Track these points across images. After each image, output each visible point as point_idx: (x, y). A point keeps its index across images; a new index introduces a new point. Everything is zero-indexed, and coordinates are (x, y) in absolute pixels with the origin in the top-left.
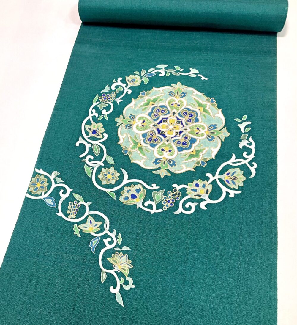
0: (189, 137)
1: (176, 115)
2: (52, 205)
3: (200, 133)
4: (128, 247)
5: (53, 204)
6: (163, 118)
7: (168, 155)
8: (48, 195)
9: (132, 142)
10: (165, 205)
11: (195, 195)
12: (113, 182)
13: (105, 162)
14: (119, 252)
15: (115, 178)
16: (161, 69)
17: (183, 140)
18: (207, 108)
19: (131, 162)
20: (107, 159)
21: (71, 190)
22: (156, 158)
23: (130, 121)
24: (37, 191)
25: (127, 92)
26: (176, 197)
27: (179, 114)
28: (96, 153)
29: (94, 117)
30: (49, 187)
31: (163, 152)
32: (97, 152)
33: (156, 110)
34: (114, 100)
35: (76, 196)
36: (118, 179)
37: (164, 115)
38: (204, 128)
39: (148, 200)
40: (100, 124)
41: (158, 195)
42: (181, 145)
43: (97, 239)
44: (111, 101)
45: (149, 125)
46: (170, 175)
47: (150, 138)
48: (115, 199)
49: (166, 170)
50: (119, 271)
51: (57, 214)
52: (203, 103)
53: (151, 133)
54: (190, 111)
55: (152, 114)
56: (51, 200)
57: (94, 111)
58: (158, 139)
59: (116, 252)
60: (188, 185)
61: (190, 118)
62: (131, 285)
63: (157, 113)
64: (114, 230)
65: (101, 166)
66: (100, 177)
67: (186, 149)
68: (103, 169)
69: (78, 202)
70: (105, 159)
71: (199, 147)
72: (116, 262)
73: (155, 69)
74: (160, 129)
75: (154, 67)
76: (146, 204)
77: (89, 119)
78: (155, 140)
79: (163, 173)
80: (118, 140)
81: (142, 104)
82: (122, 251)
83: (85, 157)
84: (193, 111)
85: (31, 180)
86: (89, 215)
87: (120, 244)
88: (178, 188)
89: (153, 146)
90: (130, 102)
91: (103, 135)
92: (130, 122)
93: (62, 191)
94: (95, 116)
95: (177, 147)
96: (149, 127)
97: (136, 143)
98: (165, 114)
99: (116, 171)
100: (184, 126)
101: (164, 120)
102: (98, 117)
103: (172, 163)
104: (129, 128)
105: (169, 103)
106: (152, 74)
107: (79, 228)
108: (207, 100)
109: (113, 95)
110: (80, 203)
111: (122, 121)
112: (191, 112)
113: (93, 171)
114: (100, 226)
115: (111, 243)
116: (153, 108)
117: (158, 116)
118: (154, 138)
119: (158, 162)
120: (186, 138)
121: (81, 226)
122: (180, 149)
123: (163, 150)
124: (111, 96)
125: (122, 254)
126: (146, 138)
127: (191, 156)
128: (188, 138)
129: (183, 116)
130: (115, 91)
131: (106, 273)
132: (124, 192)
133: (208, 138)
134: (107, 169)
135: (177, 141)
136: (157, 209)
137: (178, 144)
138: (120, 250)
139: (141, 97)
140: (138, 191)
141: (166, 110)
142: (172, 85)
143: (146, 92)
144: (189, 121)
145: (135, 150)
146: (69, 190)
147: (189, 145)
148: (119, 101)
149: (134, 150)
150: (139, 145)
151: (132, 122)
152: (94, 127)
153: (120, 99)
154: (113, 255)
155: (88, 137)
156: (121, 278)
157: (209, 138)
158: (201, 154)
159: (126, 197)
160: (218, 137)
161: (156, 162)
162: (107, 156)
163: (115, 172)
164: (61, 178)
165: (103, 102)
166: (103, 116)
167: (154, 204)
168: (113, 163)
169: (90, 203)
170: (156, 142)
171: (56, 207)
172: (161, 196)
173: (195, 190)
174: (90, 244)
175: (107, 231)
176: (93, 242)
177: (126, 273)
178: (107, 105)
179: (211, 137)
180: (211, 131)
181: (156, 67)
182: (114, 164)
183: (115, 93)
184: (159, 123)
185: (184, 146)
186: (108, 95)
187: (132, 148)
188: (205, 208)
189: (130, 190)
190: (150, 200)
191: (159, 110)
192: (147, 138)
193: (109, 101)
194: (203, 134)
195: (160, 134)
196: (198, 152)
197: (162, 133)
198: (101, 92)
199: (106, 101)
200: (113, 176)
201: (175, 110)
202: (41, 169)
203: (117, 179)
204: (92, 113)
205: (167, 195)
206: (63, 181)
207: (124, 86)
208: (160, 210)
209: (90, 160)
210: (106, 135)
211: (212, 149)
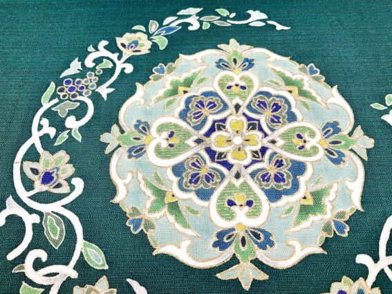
0: (286, 160)
1: (243, 109)
3: (308, 146)
6: (215, 122)
7: (249, 215)
9: (149, 193)
13: (82, 265)
16: (189, 16)
17: (273, 171)
18: (306, 88)
19: (154, 253)
20: (87, 254)
22: (219, 230)
23: (137, 137)
25: (123, 69)
27: (249, 107)
28: (54, 241)
29: (45, 139)
31: (233, 208)
32: (55, 236)
33: (196, 103)
34: (93, 91)
37: (217, 113)
38: (313, 135)
40: (62, 153)
42: (272, 184)
44: (88, 92)
45: (186, 142)
46: (266, 277)
47: (193, 176)
49: (251, 262)
52: (294, 78)
53: (194, 161)
54: (271, 99)
55: (189, 115)
57: (45, 122)
58: (213, 176)
61: (274, 114)
63: (200, 110)
65: (69, 278)
67: (287, 193)
68: (77, 291)
70: (81, 253)
71: (317, 183)
73: (176, 18)
74: (214, 148)
75: (174, 15)
77: (33, 145)
78: (208, 180)
79: (246, 274)
80: (113, 190)
81: (161, 92)
83: (21, 259)
84: (278, 96)
89: (205, 195)
90: (133, 91)
91: (70, 184)
92: (138, 139)
94: (47, 135)
95: (262, 189)
96: (188, 147)
97: (160, 194)
98: (217, 111)
99: (115, 291)
100: (266, 135)
101: (219, 125)
102: (56, 137)
103: (262, 238)
104: (137, 157)
105: (221, 85)
106: (172, 29)
108: (301, 69)
109: (91, 79)
111: (118, 139)
112: (274, 100)
116: (188, 101)
117: (202, 118)
118: (203, 172)
119: (225, 240)
120: (279, 164)
122: (274, 195)
123: (231, 203)
124: (86, 82)
126: (183, 175)
127: (305, 211)
128: (284, 162)
129: (259, 109)
130: (93, 69)
133: (329, 158)
134: (88, 286)
135: (261, 174)
137: (265, 183)
139: (157, 79)
141: (217, 100)
142: (219, 46)
143: (165, 65)
144: (276, 120)
145: (161, 213)
147: (290, 181)
148: (104, 91)
149: (157, 215)
150: (168, 199)
151: (144, 139)
152: (47, 163)
153: (108, 87)
155: (32, 194)
157: (332, 157)
158: (327, 201)
160: (351, 150)
161: (220, 244)
162: (85, 246)
165: (67, 98)
166: (68, 131)
168: (103, 265)
170: (210, 185)
178: (79, 104)
179: (335, 153)
180: (332, 139)
181: (178, 14)
182: (106, 267)
183: (96, 75)
184: (208, 134)
185: (280, 184)
186: (77, 80)
187: (153, 209)
191: (201, 103)
192: (187, 176)
193: (81, 94)
194: (315, 150)
195: (216, 160)
196: (317, 196)
197: (219, 158)
198: (61, 76)
199: (74, 96)
201: (237, 100)
204: (40, 127)
207: (114, 56)
209: (38, 265)
210: (79, 183)
211: (350, 185)
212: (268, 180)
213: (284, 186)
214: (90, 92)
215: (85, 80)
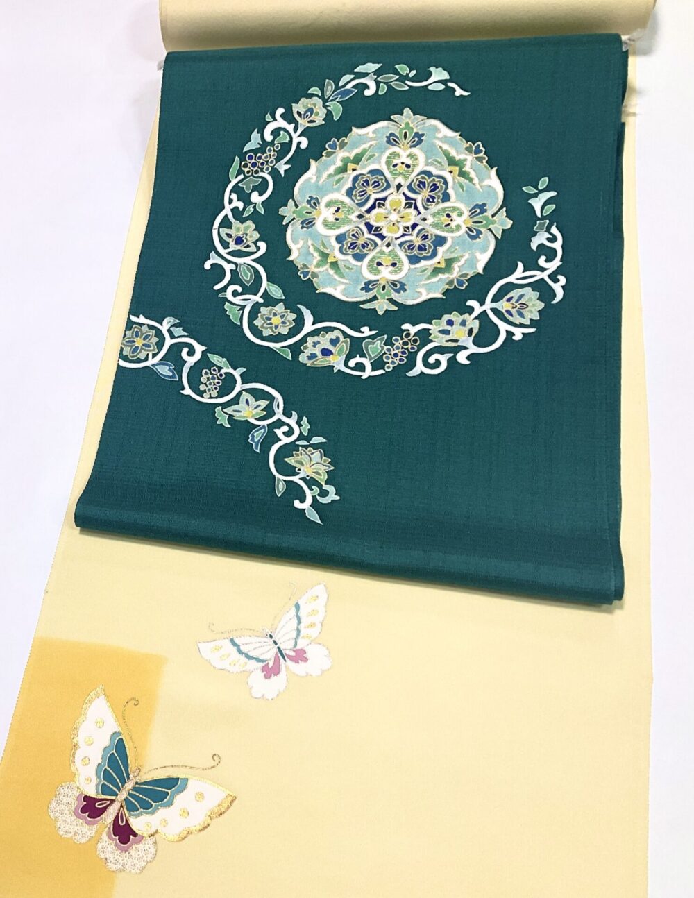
0: (432, 235)
1: (404, 189)
2: (170, 377)
3: (453, 225)
4: (322, 438)
5: (171, 374)
6: (376, 200)
7: (391, 272)
8: (160, 359)
9: (316, 254)
10: (388, 363)
11: (447, 341)
12: (285, 331)
13: (266, 295)
14: (306, 447)
15: (288, 324)
16: (368, 74)
17: (418, 242)
18: (467, 168)
19: (317, 292)
20: (270, 290)
21: (204, 348)
22: (367, 280)
23: (309, 211)
24: (138, 354)
25: (299, 143)
26: (409, 346)
27: (409, 187)
28: (245, 280)
29: (235, 211)
30: (160, 345)
31: (380, 267)
32: (247, 277)
33: (362, 182)
34: (272, 167)
35: (215, 359)
36: (294, 324)
37: (380, 192)
38: (460, 214)
39: (355, 357)
40: (249, 223)
41: (375, 346)
42: (416, 252)
43: (263, 430)
44: (268, 169)
45: (349, 216)
46: (396, 308)
47: (352, 244)
48: (290, 359)
49: (387, 300)
50: (308, 476)
51: (181, 391)
52: (457, 158)
53: (355, 232)
54: (432, 178)
55: (354, 193)
56: (168, 368)
57: (234, 196)
58: (368, 245)
59: (300, 448)
60: (431, 324)
61: (430, 194)
62: (332, 497)
63: (365, 189)
64: (293, 412)
65: (257, 302)
66: (258, 322)
67: (426, 258)
68: (263, 309)
69: (220, 369)
70: (266, 289)
71: (451, 253)
72: (302, 464)
73: (352, 76)
74: (372, 223)
75: (352, 72)
76: (352, 363)
77: (226, 216)
78: (363, 246)
79: (382, 306)
80: (289, 252)
81: (332, 170)
82: (311, 445)
83: (225, 289)
84: (439, 177)
85: (125, 335)
86: (243, 390)
87: (306, 434)
88: (413, 330)
89: (359, 258)
90: (307, 168)
91: (256, 246)
92: (310, 213)
93: (185, 350)
94: (237, 208)
95: (407, 255)
96: (350, 221)
97: (324, 256)
98: (380, 190)
99: (289, 311)
100: (419, 213)
101: (380, 203)
102: (244, 208)
103: (399, 286)
104: (308, 228)
105: (388, 163)
106: (349, 91)
107: (227, 414)
108: (467, 149)
109: (271, 154)
110: (222, 371)
111: (294, 212)
112: (434, 180)
113: (243, 312)
114: (265, 408)
115: (289, 433)
116: (356, 179)
117: (366, 196)
118: (360, 242)
119: (370, 287)
120: (425, 237)
121: (229, 410)
122: (414, 260)
123: (379, 264)
124: (266, 157)
125: (312, 450)
126: (344, 243)
127: (436, 271)
128: (429, 237)
129: (418, 189)
130: (272, 143)
131: (285, 481)
132: (306, 348)
133: (469, 235)
134: (270, 307)
135: (408, 244)
136: (373, 370)
137: (410, 251)
138: (307, 444)
139: (329, 155)
140: (334, 342)
141: (382, 179)
142: (392, 117)
143: (338, 141)
144: (431, 200)
145: (324, 268)
146: (199, 349)
147: (431, 250)
148: (283, 167)
149: (321, 269)
150: (330, 259)
151: (315, 213)
152: (238, 230)
153: (285, 164)
154: (294, 453)
155: (228, 250)
156: (313, 487)
157: (471, 233)
158: (456, 266)
159: (311, 354)
160: (489, 229)
161: (366, 288)
162: (268, 285)
163: (287, 312)
164: (181, 328)
165: (250, 174)
166: (253, 205)
167: (367, 362)
168: (281, 296)
169: (242, 370)
170: (365, 251)
171: (177, 379)
172: (381, 346)
173: (446, 332)
174: (250, 438)
175: (279, 415)
176: (255, 434)
178: (260, 180)
179: (474, 231)
180: (476, 219)
181: (355, 71)
182: (283, 298)
183: (274, 151)
184: (369, 211)
185: (421, 252)
186: (259, 155)
187: (318, 266)
188: (468, 362)
189: (319, 342)
190: (358, 356)
191: (367, 181)
192: (347, 244)
193: (262, 171)
194: (458, 227)
195: (372, 232)
196: (449, 262)
197: (375, 231)
198: (244, 150)
199: (256, 172)
200: (283, 320)
201: (400, 180)
202: (141, 316)
203: (291, 324)
204: (231, 201)
205: (392, 345)
206: (187, 332)
207: (290, 128)
208: (381, 372)
209: (235, 294)
210: (263, 246)
211: (478, 255)
212: (412, 249)
213: (424, 254)
214: (270, 169)
215: (265, 155)
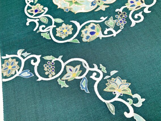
2: (30, 76)
8: (22, 70)
9: (67, 3)
10: (120, 26)
11: (136, 8)
12: (71, 33)
13: (56, 24)
19: (75, 14)
21: (40, 56)
22: (91, 2)
24: (11, 73)
26: (124, 16)
29: (31, 3)
32: (45, 21)
35: (47, 58)
36: (73, 29)
39: (105, 30)
41: (110, 22)
43: (85, 80)
46: (109, 6)
48: (79, 43)
49: (103, 5)
50: (121, 94)
51: (37, 80)
56: (27, 72)
59: (108, 80)
60: (126, 5)
62: (141, 100)
64: (94, 64)
65: (54, 28)
66: (58, 35)
68: (57, 29)
69: (51, 61)
70: (55, 22)
72: (114, 89)
76: (106, 32)
77: (28, 6)
79: (103, 8)
80: (57, 6)
82: (112, 77)
83: (38, 29)
85: (2, 67)
86: (66, 65)
87: (106, 72)
88: (121, 10)
91: (43, 10)
97: (71, 2)
99: (68, 25)
113: (50, 34)
115: (98, 75)
119: (94, 3)
121: (64, 78)
125: (114, 79)
131: (111, 103)
132: (83, 35)
134: (60, 27)
136: (116, 31)
138: (110, 77)
140: (93, 28)
146: (38, 57)
149: (72, 6)
150: (74, 2)
152: (34, 8)
154: (106, 84)
155: (33, 15)
156: (128, 99)
159: (87, 37)
161: (93, 5)
162: (55, 20)
167: (111, 29)
168: (62, 21)
169: (61, 57)
172: (113, 21)
173: (134, 6)
174: (81, 87)
175: (88, 69)
176: (82, 84)
177: (129, 92)
187: (70, 6)
188: (150, 12)
189: (87, 31)
190: (106, 29)
200: (67, 29)
203: (71, 29)
204: (28, 2)
205: (117, 19)
208: (119, 31)
209: (43, 29)
210: (46, 8)
